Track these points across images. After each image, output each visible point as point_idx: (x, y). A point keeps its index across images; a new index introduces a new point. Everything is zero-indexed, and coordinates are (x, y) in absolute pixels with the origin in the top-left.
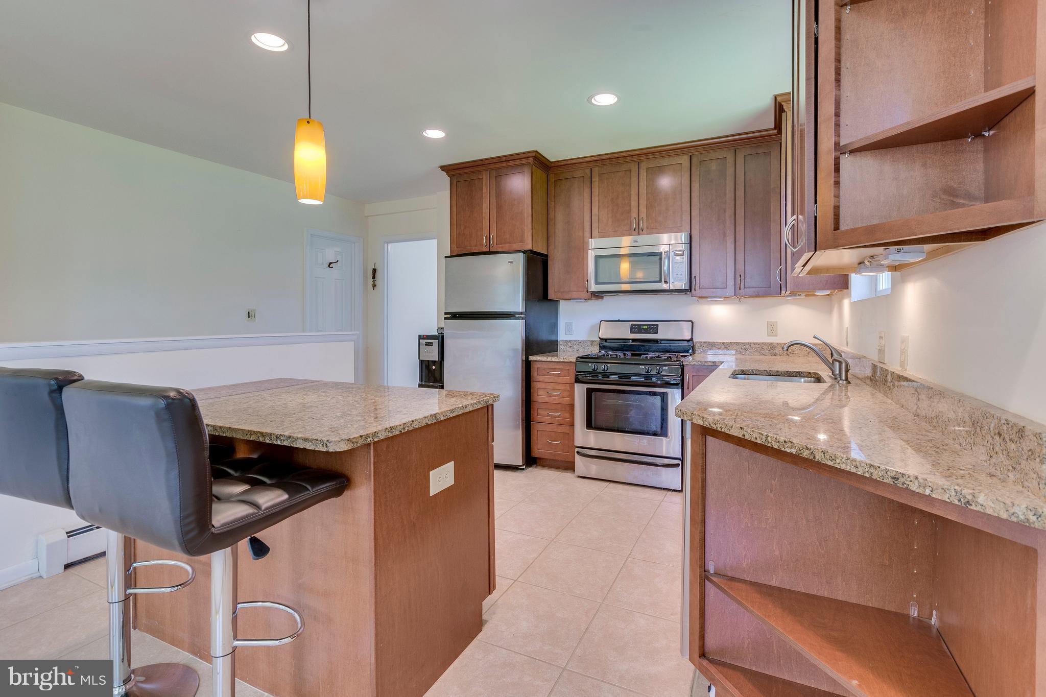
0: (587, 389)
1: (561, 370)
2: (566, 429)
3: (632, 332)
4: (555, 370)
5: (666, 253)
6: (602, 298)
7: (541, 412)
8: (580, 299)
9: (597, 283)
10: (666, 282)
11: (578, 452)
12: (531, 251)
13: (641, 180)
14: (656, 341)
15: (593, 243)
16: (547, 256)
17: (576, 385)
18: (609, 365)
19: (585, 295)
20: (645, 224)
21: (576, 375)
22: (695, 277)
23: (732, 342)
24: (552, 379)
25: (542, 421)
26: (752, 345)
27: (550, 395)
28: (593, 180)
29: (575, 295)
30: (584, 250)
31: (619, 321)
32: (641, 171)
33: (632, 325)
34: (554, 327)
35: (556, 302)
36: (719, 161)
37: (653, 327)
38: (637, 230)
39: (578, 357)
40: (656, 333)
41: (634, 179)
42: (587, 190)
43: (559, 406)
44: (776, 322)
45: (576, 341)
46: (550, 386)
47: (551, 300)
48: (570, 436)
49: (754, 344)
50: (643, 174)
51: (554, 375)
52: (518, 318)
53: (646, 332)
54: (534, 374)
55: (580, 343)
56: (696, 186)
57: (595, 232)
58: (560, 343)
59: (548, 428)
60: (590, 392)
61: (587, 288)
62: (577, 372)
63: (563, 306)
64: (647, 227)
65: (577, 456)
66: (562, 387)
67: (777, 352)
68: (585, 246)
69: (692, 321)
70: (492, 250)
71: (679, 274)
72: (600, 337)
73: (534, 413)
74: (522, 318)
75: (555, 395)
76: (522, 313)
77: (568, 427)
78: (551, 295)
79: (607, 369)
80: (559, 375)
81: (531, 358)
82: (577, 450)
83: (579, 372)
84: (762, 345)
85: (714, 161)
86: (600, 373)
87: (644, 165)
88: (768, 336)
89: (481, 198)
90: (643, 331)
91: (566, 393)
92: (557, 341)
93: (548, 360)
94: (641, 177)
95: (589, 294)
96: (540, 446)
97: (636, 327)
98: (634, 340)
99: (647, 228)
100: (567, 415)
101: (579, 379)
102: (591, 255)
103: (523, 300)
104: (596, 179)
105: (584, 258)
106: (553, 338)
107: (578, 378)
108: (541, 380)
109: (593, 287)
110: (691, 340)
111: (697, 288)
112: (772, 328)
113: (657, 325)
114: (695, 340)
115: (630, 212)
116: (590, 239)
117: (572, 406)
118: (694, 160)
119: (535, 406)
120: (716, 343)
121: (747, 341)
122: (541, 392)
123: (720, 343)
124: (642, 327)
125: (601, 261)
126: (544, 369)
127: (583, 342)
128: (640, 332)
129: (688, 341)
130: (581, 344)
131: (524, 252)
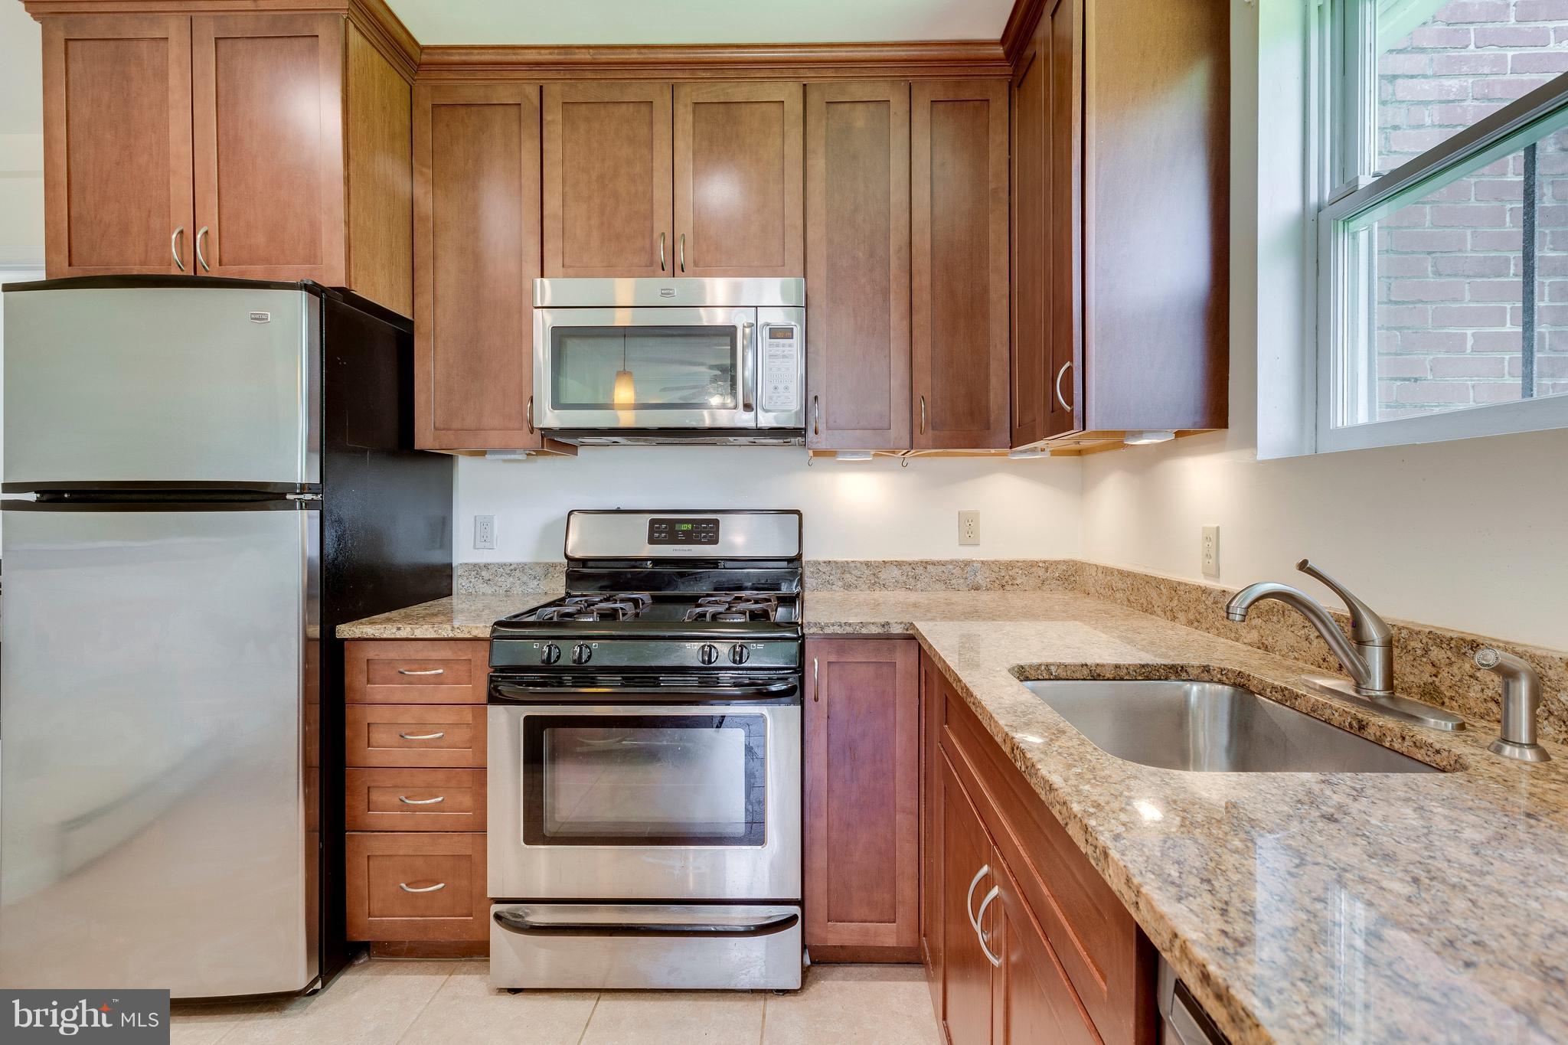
0: (528, 719)
1: (444, 662)
2: (461, 845)
3: (652, 541)
4: (424, 664)
5: (748, 330)
6: (573, 449)
7: (377, 797)
8: (513, 451)
9: (557, 404)
10: (748, 407)
11: (498, 917)
12: (345, 293)
13: (678, 134)
14: (713, 563)
15: (546, 290)
16: (411, 323)
17: (492, 710)
18: (595, 644)
19: (524, 438)
20: (690, 252)
21: (491, 680)
22: (816, 398)
23: (886, 559)
24: (414, 694)
25: (386, 825)
26: (928, 567)
27: (410, 745)
28: (547, 117)
29: (494, 438)
30: (520, 312)
31: (618, 511)
32: (680, 110)
33: (653, 522)
34: (442, 530)
35: (443, 460)
36: (872, 106)
37: (705, 528)
38: (668, 267)
39: (499, 624)
40: (714, 541)
41: (662, 129)
42: (530, 148)
43: (441, 775)
44: (977, 514)
45: (503, 565)
46: (408, 716)
47: (425, 455)
48: (475, 865)
49: (933, 564)
50: (685, 118)
51: (422, 680)
52: (291, 506)
53: (690, 539)
54: (355, 678)
55: (512, 569)
56: (818, 164)
57: (552, 263)
58: (457, 573)
59: (405, 845)
60: (534, 729)
61: (531, 421)
62: (497, 669)
63: (465, 469)
64: (695, 262)
65: (495, 929)
66: (447, 716)
67: (980, 581)
68: (526, 302)
69: (797, 512)
70: (201, 273)
71: (781, 387)
72: (569, 553)
73: (354, 804)
74: (309, 505)
75: (426, 744)
76: (304, 488)
77: (467, 838)
78: (425, 438)
79: (589, 657)
80: (438, 680)
81: (345, 631)
82: (495, 908)
83: (502, 669)
84: (951, 567)
85: (860, 106)
86: (566, 669)
87: (689, 94)
88: (960, 545)
89: (163, 104)
90: (681, 537)
91: (462, 735)
92: (450, 566)
93: (402, 634)
94: (678, 126)
95: (537, 435)
96: (376, 906)
97: (664, 528)
98: (657, 561)
99: (696, 264)
100: (467, 800)
101: (499, 692)
102: (543, 323)
103: (310, 450)
104: (554, 116)
105: (522, 336)
106: (436, 557)
107: (496, 689)
108: (379, 698)
109: (550, 418)
110: (798, 558)
111: (822, 427)
112: (968, 527)
113: (716, 522)
114: (804, 559)
115: (649, 215)
116: (539, 280)
117: (480, 772)
118: (814, 98)
119: (355, 782)
120: (852, 565)
121: (917, 558)
122: (378, 736)
123: (861, 563)
124: (678, 527)
125: (572, 345)
126: (390, 662)
127: (522, 567)
128: (673, 539)
129: (790, 560)
130: (518, 573)
131: (313, 289)
